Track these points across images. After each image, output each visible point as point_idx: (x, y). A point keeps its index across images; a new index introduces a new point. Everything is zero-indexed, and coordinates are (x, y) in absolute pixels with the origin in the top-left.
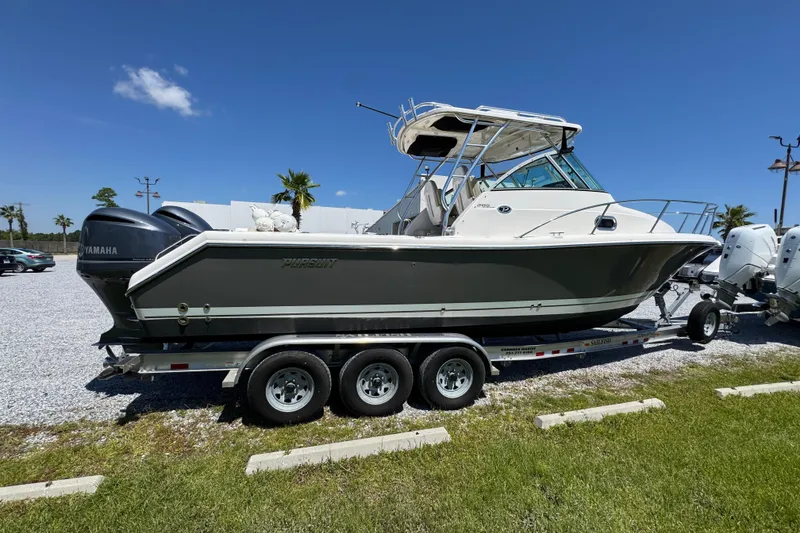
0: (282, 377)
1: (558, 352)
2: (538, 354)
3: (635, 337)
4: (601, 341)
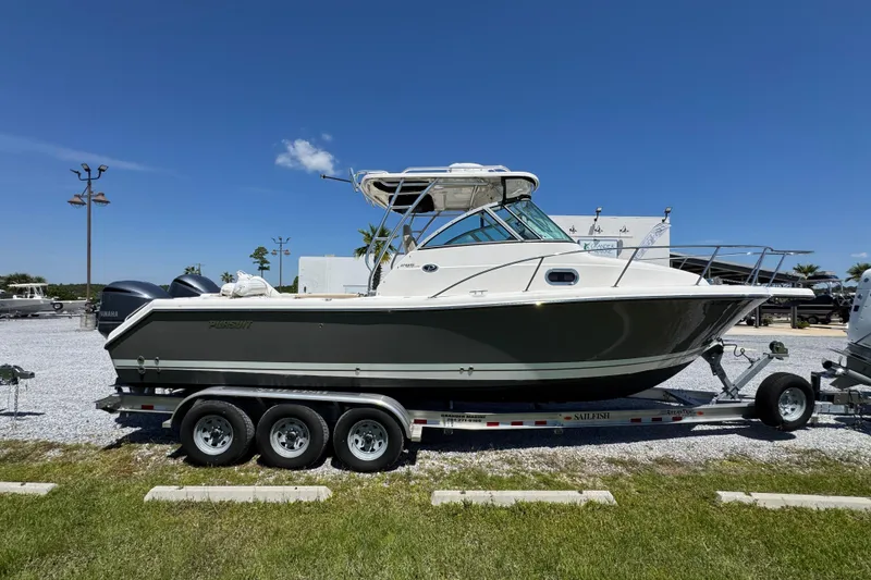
0: (210, 422)
1: (521, 424)
2: (489, 424)
3: (655, 413)
4: (591, 416)
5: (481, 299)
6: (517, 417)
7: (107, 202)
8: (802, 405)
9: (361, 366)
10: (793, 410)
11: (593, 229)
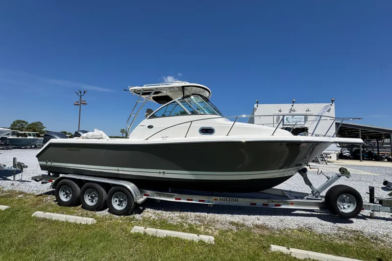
0: (65, 188)
1: (192, 200)
2: (176, 199)
3: (265, 201)
4: (228, 199)
5: (165, 140)
6: (190, 197)
7: (86, 104)
8: (354, 204)
9: (120, 168)
10: (348, 206)
11: (291, 110)
